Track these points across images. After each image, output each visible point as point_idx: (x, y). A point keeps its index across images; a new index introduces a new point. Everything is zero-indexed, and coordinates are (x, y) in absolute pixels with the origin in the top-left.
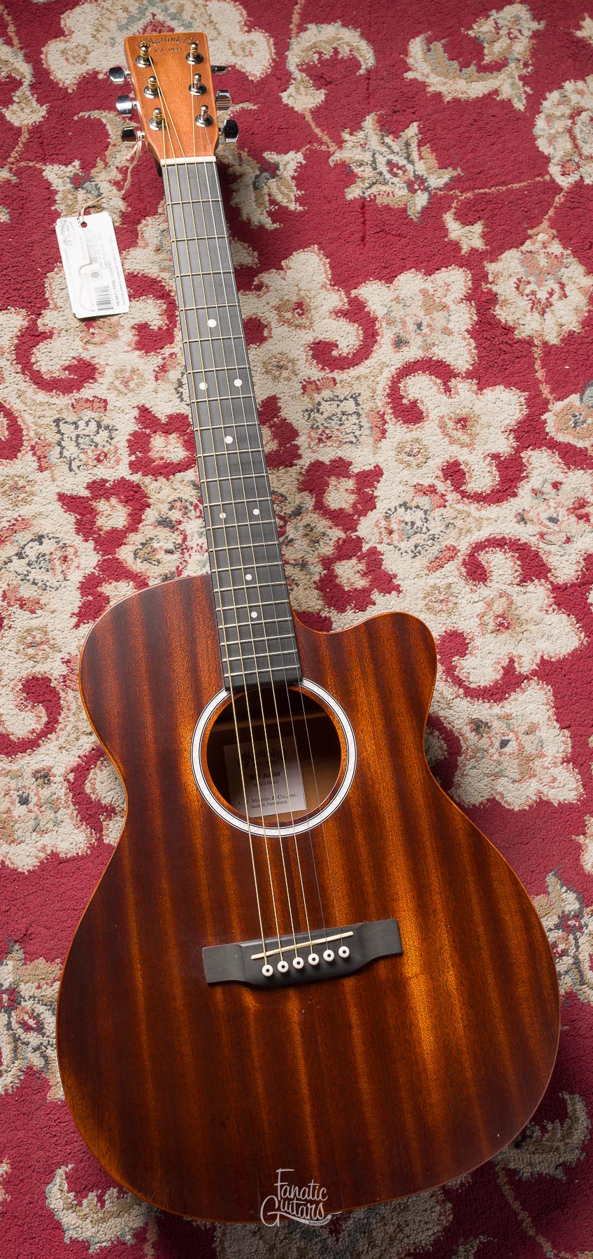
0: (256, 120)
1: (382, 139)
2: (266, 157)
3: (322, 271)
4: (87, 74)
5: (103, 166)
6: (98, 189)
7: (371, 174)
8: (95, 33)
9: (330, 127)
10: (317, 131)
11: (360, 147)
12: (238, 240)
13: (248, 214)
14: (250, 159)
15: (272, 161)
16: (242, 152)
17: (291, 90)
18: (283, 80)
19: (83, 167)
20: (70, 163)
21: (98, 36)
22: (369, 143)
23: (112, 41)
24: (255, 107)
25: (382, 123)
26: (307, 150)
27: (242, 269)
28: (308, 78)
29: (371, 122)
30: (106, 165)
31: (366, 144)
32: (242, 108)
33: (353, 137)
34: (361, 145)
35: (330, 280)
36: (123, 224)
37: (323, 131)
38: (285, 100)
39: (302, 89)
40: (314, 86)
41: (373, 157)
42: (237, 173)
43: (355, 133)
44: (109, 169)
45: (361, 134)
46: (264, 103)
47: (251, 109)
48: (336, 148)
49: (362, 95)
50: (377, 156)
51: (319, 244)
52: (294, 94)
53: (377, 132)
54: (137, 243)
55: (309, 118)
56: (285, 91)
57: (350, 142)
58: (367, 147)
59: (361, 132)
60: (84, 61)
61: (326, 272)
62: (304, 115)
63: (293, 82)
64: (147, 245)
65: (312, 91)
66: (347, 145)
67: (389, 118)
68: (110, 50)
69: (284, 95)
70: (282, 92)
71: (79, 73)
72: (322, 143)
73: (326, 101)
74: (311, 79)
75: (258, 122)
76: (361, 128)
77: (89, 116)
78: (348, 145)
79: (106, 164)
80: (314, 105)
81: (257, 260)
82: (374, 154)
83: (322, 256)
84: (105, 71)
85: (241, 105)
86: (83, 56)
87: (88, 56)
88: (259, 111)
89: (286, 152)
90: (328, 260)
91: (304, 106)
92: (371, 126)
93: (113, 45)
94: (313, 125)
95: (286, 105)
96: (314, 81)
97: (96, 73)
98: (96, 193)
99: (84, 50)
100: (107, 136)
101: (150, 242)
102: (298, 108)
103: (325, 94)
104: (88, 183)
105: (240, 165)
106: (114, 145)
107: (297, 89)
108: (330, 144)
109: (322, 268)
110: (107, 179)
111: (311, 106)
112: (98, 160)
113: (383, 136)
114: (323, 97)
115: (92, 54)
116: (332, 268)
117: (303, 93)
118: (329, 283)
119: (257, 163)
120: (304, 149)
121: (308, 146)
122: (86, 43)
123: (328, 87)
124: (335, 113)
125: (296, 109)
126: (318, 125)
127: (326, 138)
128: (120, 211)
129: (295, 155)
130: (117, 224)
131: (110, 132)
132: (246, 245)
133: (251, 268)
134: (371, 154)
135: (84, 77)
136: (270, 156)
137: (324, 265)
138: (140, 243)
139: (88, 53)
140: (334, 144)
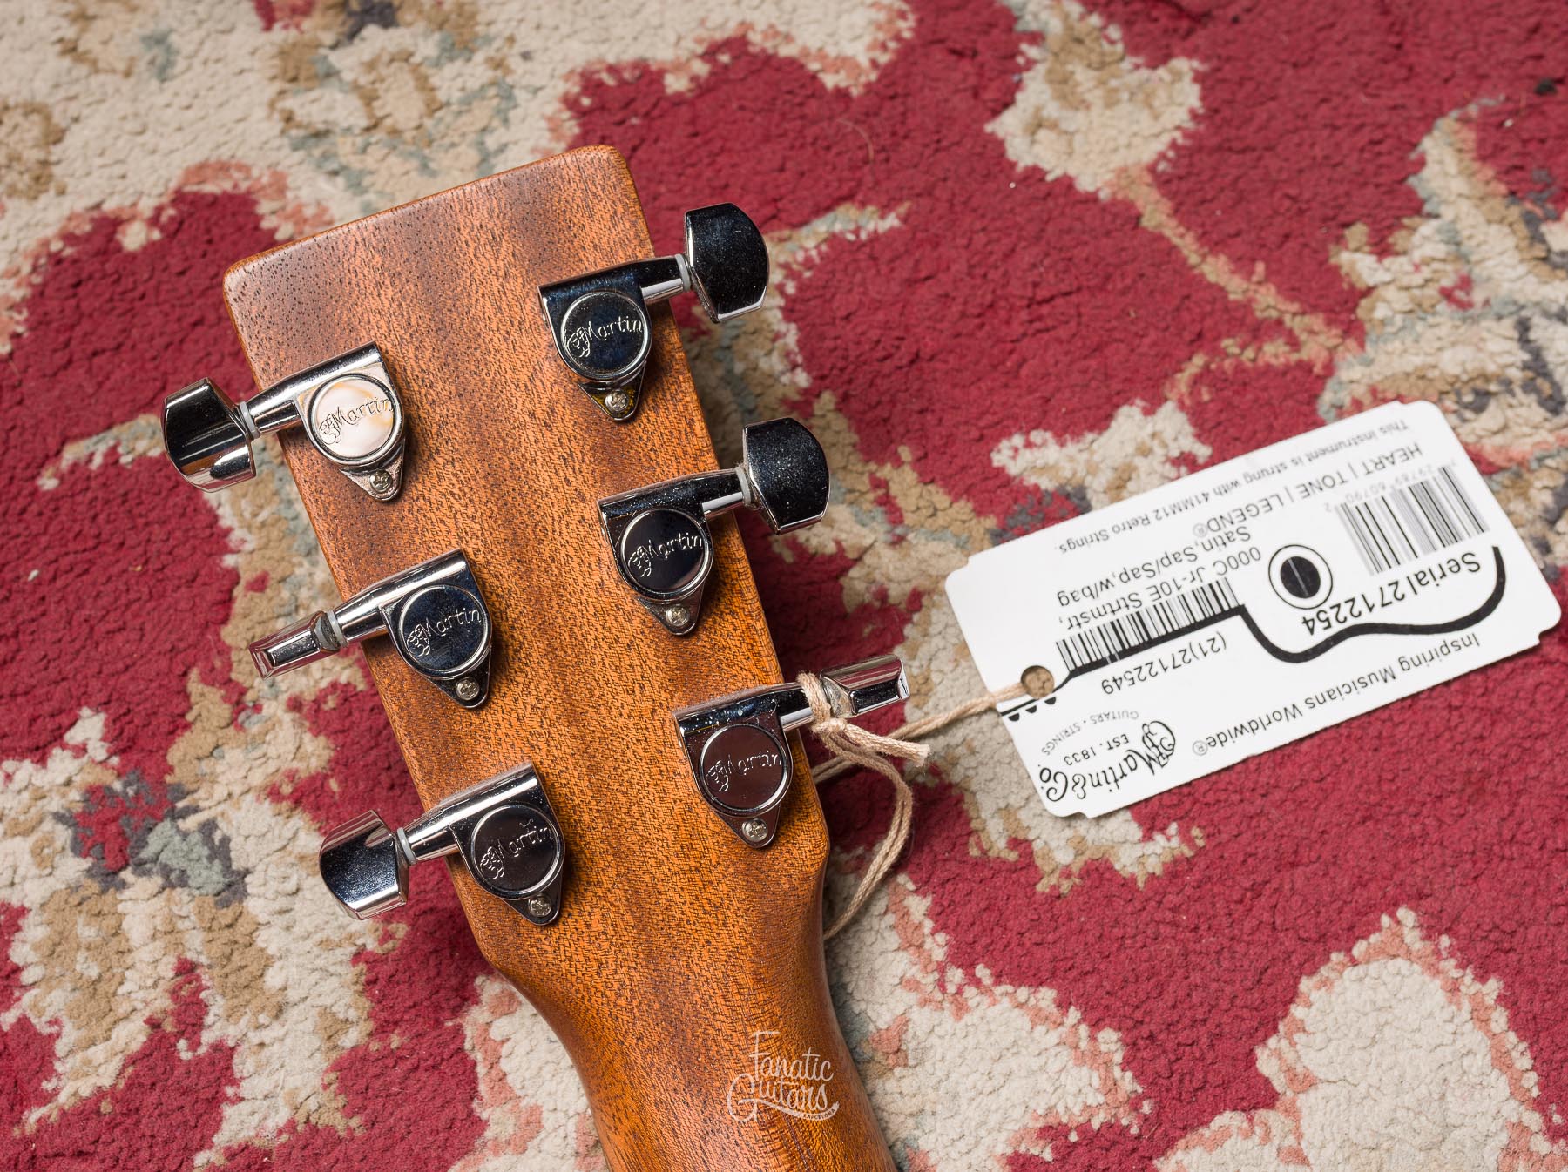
0: (911, 283)
1: (1537, 238)
2: (1013, 469)
3: (1481, 1060)
4: (68, 238)
5: (225, 711)
6: (221, 852)
7: (1543, 435)
8: (70, 32)
9: (1272, 239)
10: (1216, 270)
11: (1443, 307)
12: (998, 978)
13: (1007, 812)
14: (940, 498)
15: (1046, 484)
16: (886, 471)
17: (1034, 92)
18: (986, 56)
19: (123, 741)
20: (57, 737)
21: (90, 42)
22: (1478, 272)
23: (157, 51)
24: (892, 221)
25: (1508, 160)
26: (1196, 381)
27: (1065, 1153)
28: (1095, 20)
29: (1452, 165)
30: (239, 706)
31: (1466, 283)
32: (833, 239)
33: (1395, 264)
34: (1447, 294)
35: (1540, 1105)
36: (382, 1029)
37: (1243, 264)
38: (1021, 152)
39: (1083, 77)
40: (1133, 48)
41: (1524, 341)
42: (896, 593)
43: (1398, 239)
44: (254, 726)
45: (1424, 240)
46: (929, 192)
47: (875, 237)
48: (1329, 337)
49: (1368, 42)
50: (1542, 331)
51: (1416, 899)
52: (1052, 110)
53: (1497, 204)
54: (478, 1125)
55: (1156, 214)
56: (1007, 103)
57: (1391, 293)
58: (1478, 296)
59: (1427, 228)
60: (41, 179)
61: (1501, 1061)
62: (1129, 205)
63: (1032, 52)
64: (531, 1124)
65: (1131, 73)
66: (1381, 312)
67: (1531, 126)
68: (156, 96)
69: (1008, 126)
70: (995, 113)
71: (30, 242)
72: (1259, 331)
73: (1212, 113)
74: (1110, 18)
75: (925, 292)
76: (1416, 207)
77: (113, 453)
78: (1378, 310)
79: (239, 702)
80: (1160, 145)
81: (1128, 1083)
82: (1524, 326)
83: (1449, 965)
84: (147, 206)
85: (822, 227)
86: (32, 155)
87: (56, 152)
88: (914, 236)
89: (1101, 422)
90: (1493, 986)
91: (1117, 161)
92: (1459, 185)
93: (163, 72)
94: (1188, 246)
95: (1035, 174)
96: (1128, 24)
97: (109, 225)
98: (209, 876)
99: (33, 129)
100: (218, 539)
101: (541, 1098)
102: (1092, 177)
103: (1199, 78)
104: (165, 827)
105: (897, 541)
106: (260, 584)
107: (1062, 84)
108: (1296, 324)
109: (1475, 1039)
110: (258, 778)
111: (1148, 151)
112: (194, 685)
113: (1531, 221)
114: (1191, 96)
115: (73, 140)
116: (1527, 1024)
117: (1096, 96)
118: (1534, 1120)
119: (979, 512)
120: (1183, 379)
121: (1199, 361)
122: (41, 90)
123: (1200, 38)
124: (1272, 162)
125: (1085, 184)
126: (1212, 242)
127: (1268, 301)
128: (358, 956)
129: (1151, 424)
130: (351, 1038)
131: (227, 518)
132: (1047, 996)
133: (1112, 1136)
134: (1507, 327)
135: (57, 260)
136: (1027, 456)
137: (1480, 1018)
138: (497, 1120)
139: (55, 136)
140: (1316, 321)
